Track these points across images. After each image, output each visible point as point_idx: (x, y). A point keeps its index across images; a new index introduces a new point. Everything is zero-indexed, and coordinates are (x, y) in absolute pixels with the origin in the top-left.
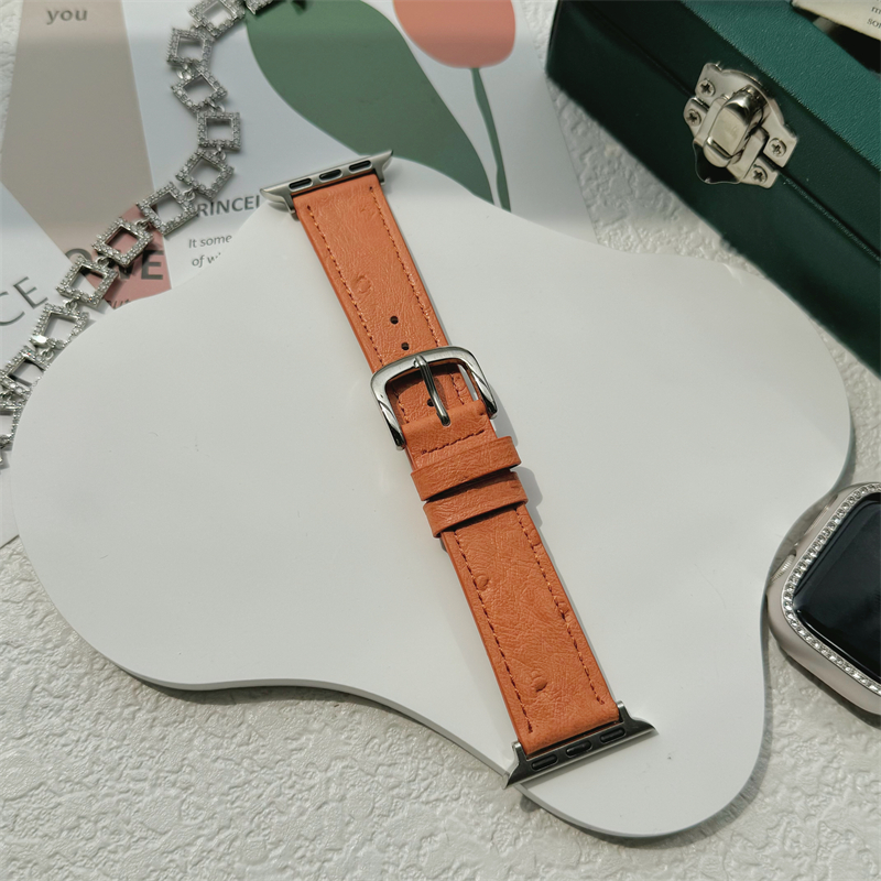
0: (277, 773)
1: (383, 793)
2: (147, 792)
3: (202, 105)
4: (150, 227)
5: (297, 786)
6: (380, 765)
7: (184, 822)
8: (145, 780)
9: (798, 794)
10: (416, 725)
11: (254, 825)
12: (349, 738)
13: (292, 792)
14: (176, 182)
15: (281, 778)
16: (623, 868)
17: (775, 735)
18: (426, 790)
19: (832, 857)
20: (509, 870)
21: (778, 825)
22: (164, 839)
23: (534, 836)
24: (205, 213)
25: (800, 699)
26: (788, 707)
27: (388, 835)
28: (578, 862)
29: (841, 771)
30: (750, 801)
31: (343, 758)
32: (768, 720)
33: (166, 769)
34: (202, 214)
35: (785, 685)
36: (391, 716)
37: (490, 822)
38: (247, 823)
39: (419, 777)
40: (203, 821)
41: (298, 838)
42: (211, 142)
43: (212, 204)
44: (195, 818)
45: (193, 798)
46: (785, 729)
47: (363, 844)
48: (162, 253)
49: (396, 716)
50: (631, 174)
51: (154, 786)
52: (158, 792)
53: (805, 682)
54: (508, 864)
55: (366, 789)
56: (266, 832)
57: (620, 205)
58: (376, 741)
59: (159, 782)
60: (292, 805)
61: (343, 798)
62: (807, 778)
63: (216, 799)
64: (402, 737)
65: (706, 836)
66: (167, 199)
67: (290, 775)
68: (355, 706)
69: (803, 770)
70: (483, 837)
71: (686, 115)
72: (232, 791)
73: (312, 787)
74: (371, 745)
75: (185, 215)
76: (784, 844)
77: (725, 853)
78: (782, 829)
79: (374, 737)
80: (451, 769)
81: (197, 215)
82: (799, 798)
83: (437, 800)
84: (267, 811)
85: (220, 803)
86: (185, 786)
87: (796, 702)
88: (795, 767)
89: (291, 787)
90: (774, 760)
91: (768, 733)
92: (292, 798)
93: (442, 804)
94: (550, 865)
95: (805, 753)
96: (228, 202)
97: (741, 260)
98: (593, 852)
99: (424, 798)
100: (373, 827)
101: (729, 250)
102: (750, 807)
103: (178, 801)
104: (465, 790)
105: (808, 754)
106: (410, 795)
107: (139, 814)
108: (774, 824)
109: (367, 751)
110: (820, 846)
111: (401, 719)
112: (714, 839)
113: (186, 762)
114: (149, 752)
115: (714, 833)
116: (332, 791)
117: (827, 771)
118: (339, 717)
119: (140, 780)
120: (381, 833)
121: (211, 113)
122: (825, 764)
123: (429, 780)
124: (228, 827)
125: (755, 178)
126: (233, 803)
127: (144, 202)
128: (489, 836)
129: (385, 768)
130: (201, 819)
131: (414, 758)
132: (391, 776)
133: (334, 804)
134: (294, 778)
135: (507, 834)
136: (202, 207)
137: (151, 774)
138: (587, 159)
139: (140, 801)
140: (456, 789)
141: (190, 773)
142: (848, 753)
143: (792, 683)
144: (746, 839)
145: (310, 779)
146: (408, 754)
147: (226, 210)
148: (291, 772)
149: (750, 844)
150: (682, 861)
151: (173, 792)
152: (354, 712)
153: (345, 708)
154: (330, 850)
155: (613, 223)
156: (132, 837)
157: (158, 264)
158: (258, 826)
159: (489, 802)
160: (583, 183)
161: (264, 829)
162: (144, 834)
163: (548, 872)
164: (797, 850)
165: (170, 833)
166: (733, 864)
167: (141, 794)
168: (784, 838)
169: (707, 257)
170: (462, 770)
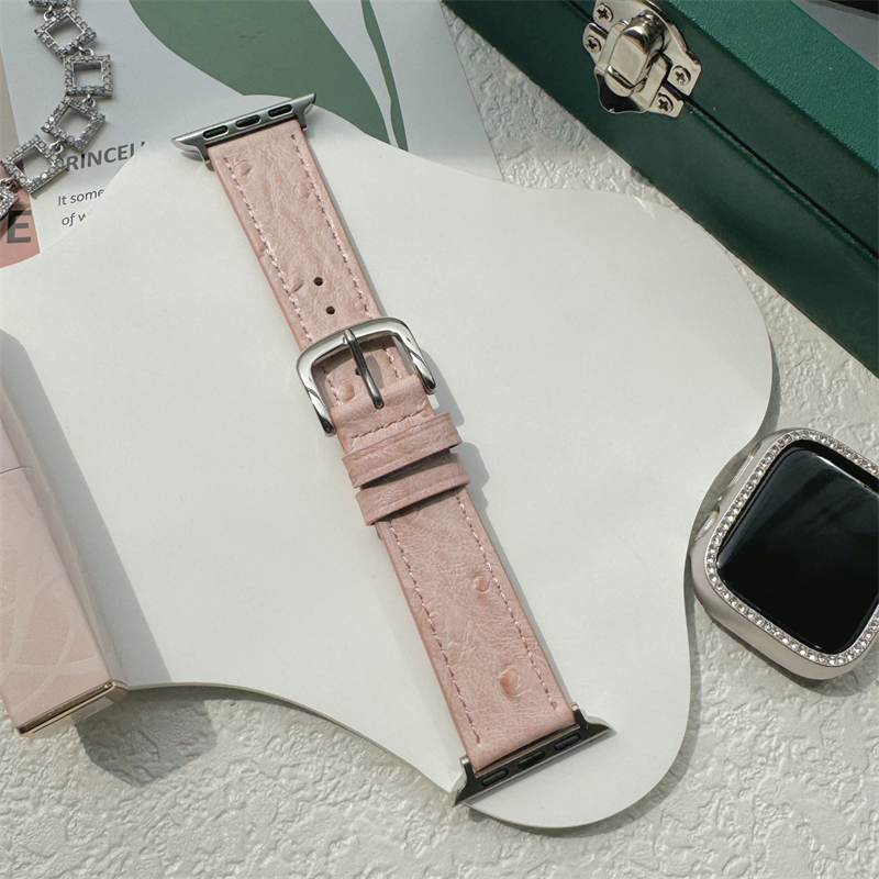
0: (171, 782)
1: (287, 797)
2: (29, 812)
3: (69, 49)
4: (15, 187)
5: (194, 795)
6: (282, 767)
7: (70, 843)
8: (27, 798)
9: (730, 767)
10: (320, 721)
11: (147, 841)
12: (248, 739)
13: (189, 801)
14: (43, 136)
15: (176, 787)
16: (546, 861)
17: (702, 704)
18: (333, 790)
19: (768, 835)
20: (425, 871)
21: (710, 802)
22: (49, 862)
23: (451, 831)
24: (76, 168)
25: (728, 664)
26: (716, 673)
27: (294, 843)
28: (499, 858)
29: (775, 739)
30: (679, 779)
31: (242, 761)
32: (695, 688)
33: (50, 785)
34: (72, 167)
35: (713, 649)
36: (293, 712)
37: (403, 822)
38: (140, 839)
39: (325, 778)
40: (91, 841)
41: (196, 852)
42: (79, 89)
43: (83, 156)
44: (83, 838)
45: (80, 815)
46: (715, 695)
47: (267, 855)
48: (30, 213)
49: (298, 712)
50: (534, 103)
51: (36, 805)
52: (42, 810)
53: (734, 644)
54: (424, 865)
55: (268, 793)
56: (161, 847)
57: (525, 137)
58: (278, 740)
59: (42, 800)
60: (189, 815)
61: (244, 805)
62: (739, 749)
63: (104, 815)
64: (305, 734)
65: (634, 819)
66: (33, 154)
67: (185, 785)
68: (253, 704)
69: (735, 740)
70: (395, 838)
71: (586, 42)
72: (123, 804)
73: (210, 795)
74: (271, 746)
75: (53, 171)
76: (717, 823)
77: (654, 838)
78: (714, 806)
79: (275, 737)
80: (359, 765)
81: (67, 170)
82: (732, 771)
83: (345, 800)
84: (161, 824)
85: (109, 819)
86: (70, 802)
87: (725, 666)
88: (725, 736)
89: (187, 796)
90: (703, 732)
91: (695, 703)
92: (187, 809)
93: (351, 805)
94: (468, 863)
95: (736, 721)
96: (100, 152)
97: (653, 190)
98: (515, 846)
99: (331, 799)
100: (277, 834)
101: (640, 181)
102: (680, 784)
103: (63, 820)
104: (376, 788)
105: (738, 723)
106: (316, 796)
107: (21, 837)
108: (705, 802)
109: (269, 752)
110: (755, 823)
111: (304, 714)
112: (642, 821)
113: (72, 776)
114: (30, 767)
115: (643, 815)
116: (231, 799)
117: (760, 739)
118: (236, 717)
119: (21, 799)
120: (286, 840)
121: (79, 58)
122: (758, 732)
123: (336, 780)
124: (120, 845)
125: (661, 107)
126: (124, 818)
127: (8, 160)
128: (402, 836)
129: (289, 769)
130: (89, 838)
131: (319, 756)
132: (294, 778)
133: (234, 813)
134: (190, 786)
135: (422, 832)
136: (72, 160)
137: (33, 791)
138: (487, 90)
139: (23, 822)
140: (366, 788)
141: (76, 788)
142: (781, 719)
143: (720, 646)
144: (677, 820)
145: (208, 785)
146: (312, 752)
147: (98, 162)
148: (187, 780)
149: (681, 825)
150: (609, 848)
151: (58, 809)
152: (253, 711)
153: (242, 707)
154: (232, 862)
155: (517, 157)
156: (15, 863)
157: (25, 226)
158: (152, 841)
159: (402, 799)
160: (484, 114)
161: (159, 844)
162: (27, 860)
163: (467, 870)
164: (731, 829)
165: (56, 857)
166: (664, 848)
167: (24, 814)
168: (717, 816)
169: (617, 189)
170: (372, 766)
